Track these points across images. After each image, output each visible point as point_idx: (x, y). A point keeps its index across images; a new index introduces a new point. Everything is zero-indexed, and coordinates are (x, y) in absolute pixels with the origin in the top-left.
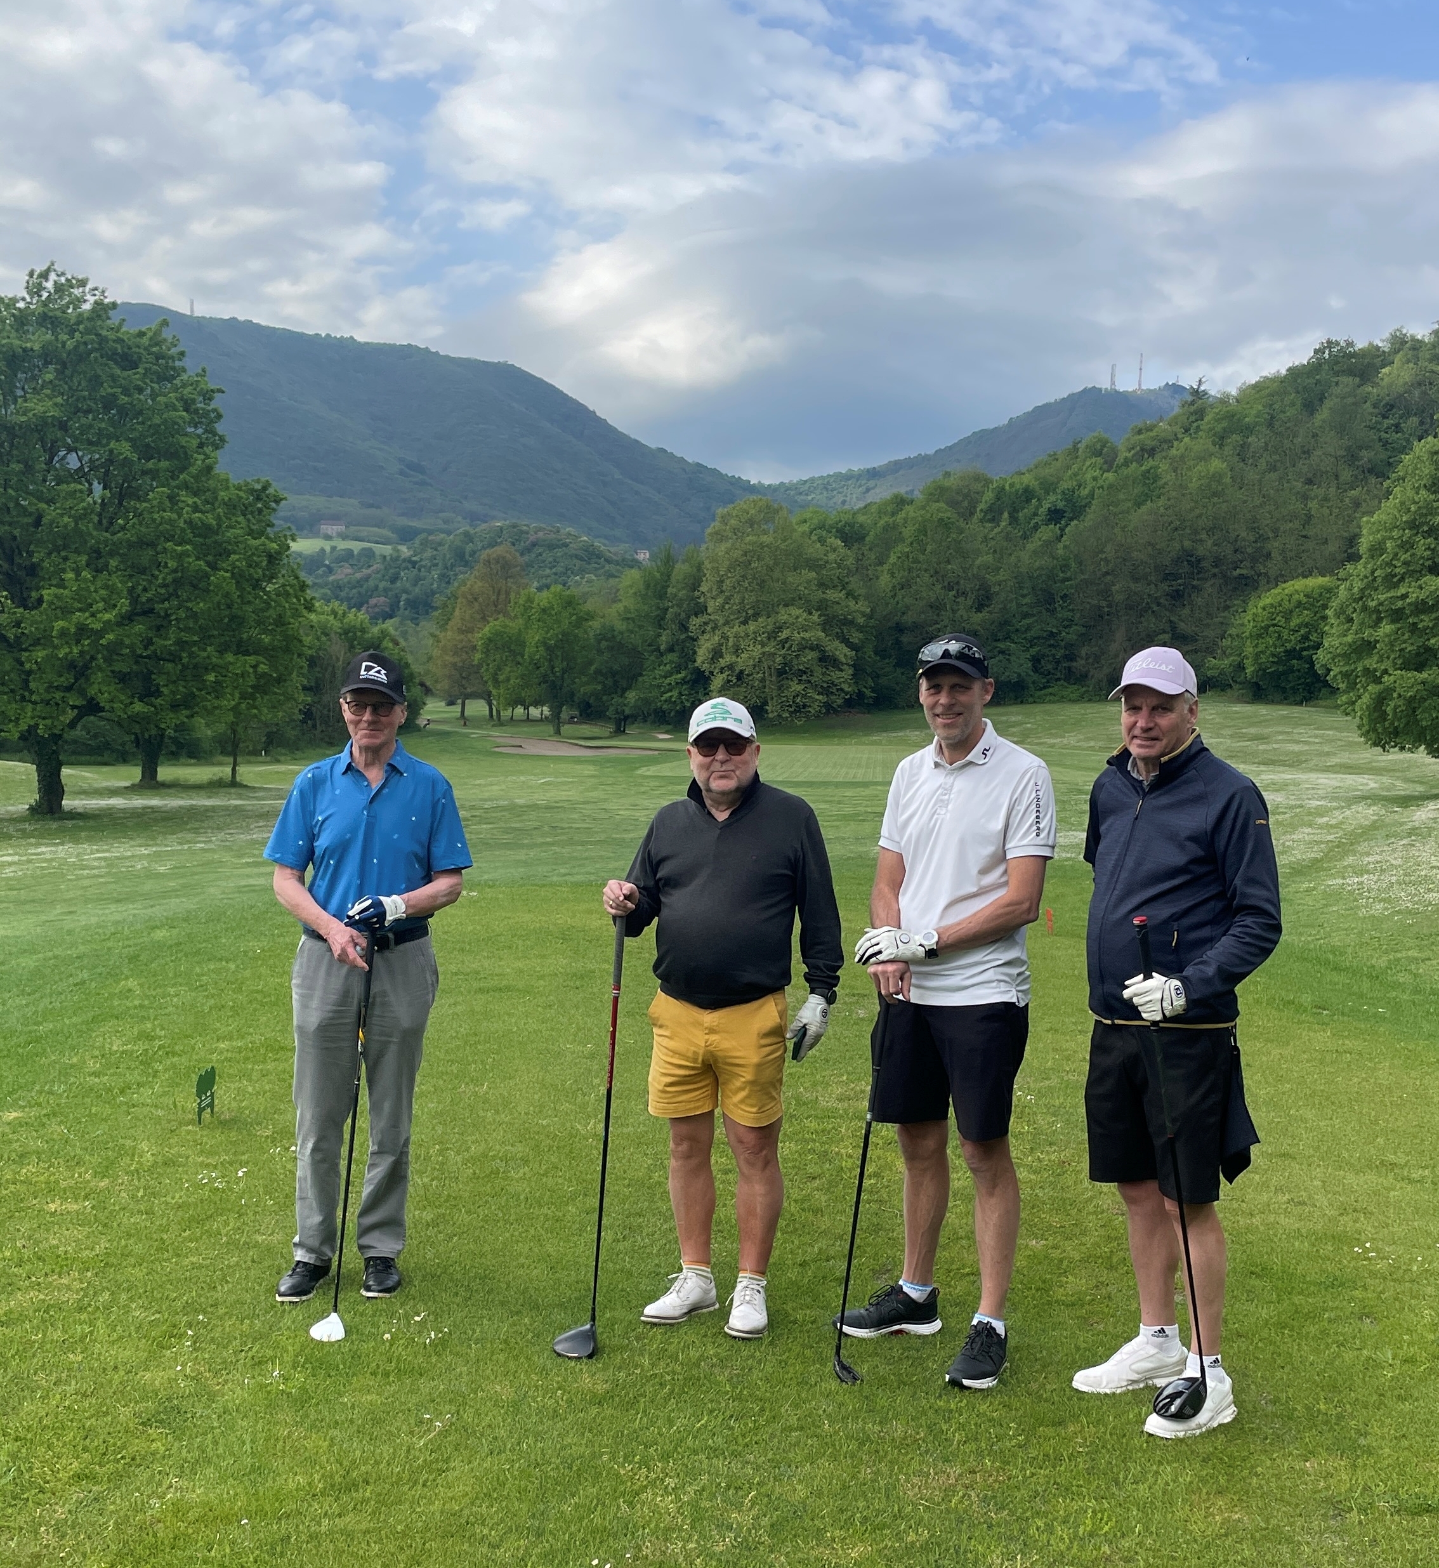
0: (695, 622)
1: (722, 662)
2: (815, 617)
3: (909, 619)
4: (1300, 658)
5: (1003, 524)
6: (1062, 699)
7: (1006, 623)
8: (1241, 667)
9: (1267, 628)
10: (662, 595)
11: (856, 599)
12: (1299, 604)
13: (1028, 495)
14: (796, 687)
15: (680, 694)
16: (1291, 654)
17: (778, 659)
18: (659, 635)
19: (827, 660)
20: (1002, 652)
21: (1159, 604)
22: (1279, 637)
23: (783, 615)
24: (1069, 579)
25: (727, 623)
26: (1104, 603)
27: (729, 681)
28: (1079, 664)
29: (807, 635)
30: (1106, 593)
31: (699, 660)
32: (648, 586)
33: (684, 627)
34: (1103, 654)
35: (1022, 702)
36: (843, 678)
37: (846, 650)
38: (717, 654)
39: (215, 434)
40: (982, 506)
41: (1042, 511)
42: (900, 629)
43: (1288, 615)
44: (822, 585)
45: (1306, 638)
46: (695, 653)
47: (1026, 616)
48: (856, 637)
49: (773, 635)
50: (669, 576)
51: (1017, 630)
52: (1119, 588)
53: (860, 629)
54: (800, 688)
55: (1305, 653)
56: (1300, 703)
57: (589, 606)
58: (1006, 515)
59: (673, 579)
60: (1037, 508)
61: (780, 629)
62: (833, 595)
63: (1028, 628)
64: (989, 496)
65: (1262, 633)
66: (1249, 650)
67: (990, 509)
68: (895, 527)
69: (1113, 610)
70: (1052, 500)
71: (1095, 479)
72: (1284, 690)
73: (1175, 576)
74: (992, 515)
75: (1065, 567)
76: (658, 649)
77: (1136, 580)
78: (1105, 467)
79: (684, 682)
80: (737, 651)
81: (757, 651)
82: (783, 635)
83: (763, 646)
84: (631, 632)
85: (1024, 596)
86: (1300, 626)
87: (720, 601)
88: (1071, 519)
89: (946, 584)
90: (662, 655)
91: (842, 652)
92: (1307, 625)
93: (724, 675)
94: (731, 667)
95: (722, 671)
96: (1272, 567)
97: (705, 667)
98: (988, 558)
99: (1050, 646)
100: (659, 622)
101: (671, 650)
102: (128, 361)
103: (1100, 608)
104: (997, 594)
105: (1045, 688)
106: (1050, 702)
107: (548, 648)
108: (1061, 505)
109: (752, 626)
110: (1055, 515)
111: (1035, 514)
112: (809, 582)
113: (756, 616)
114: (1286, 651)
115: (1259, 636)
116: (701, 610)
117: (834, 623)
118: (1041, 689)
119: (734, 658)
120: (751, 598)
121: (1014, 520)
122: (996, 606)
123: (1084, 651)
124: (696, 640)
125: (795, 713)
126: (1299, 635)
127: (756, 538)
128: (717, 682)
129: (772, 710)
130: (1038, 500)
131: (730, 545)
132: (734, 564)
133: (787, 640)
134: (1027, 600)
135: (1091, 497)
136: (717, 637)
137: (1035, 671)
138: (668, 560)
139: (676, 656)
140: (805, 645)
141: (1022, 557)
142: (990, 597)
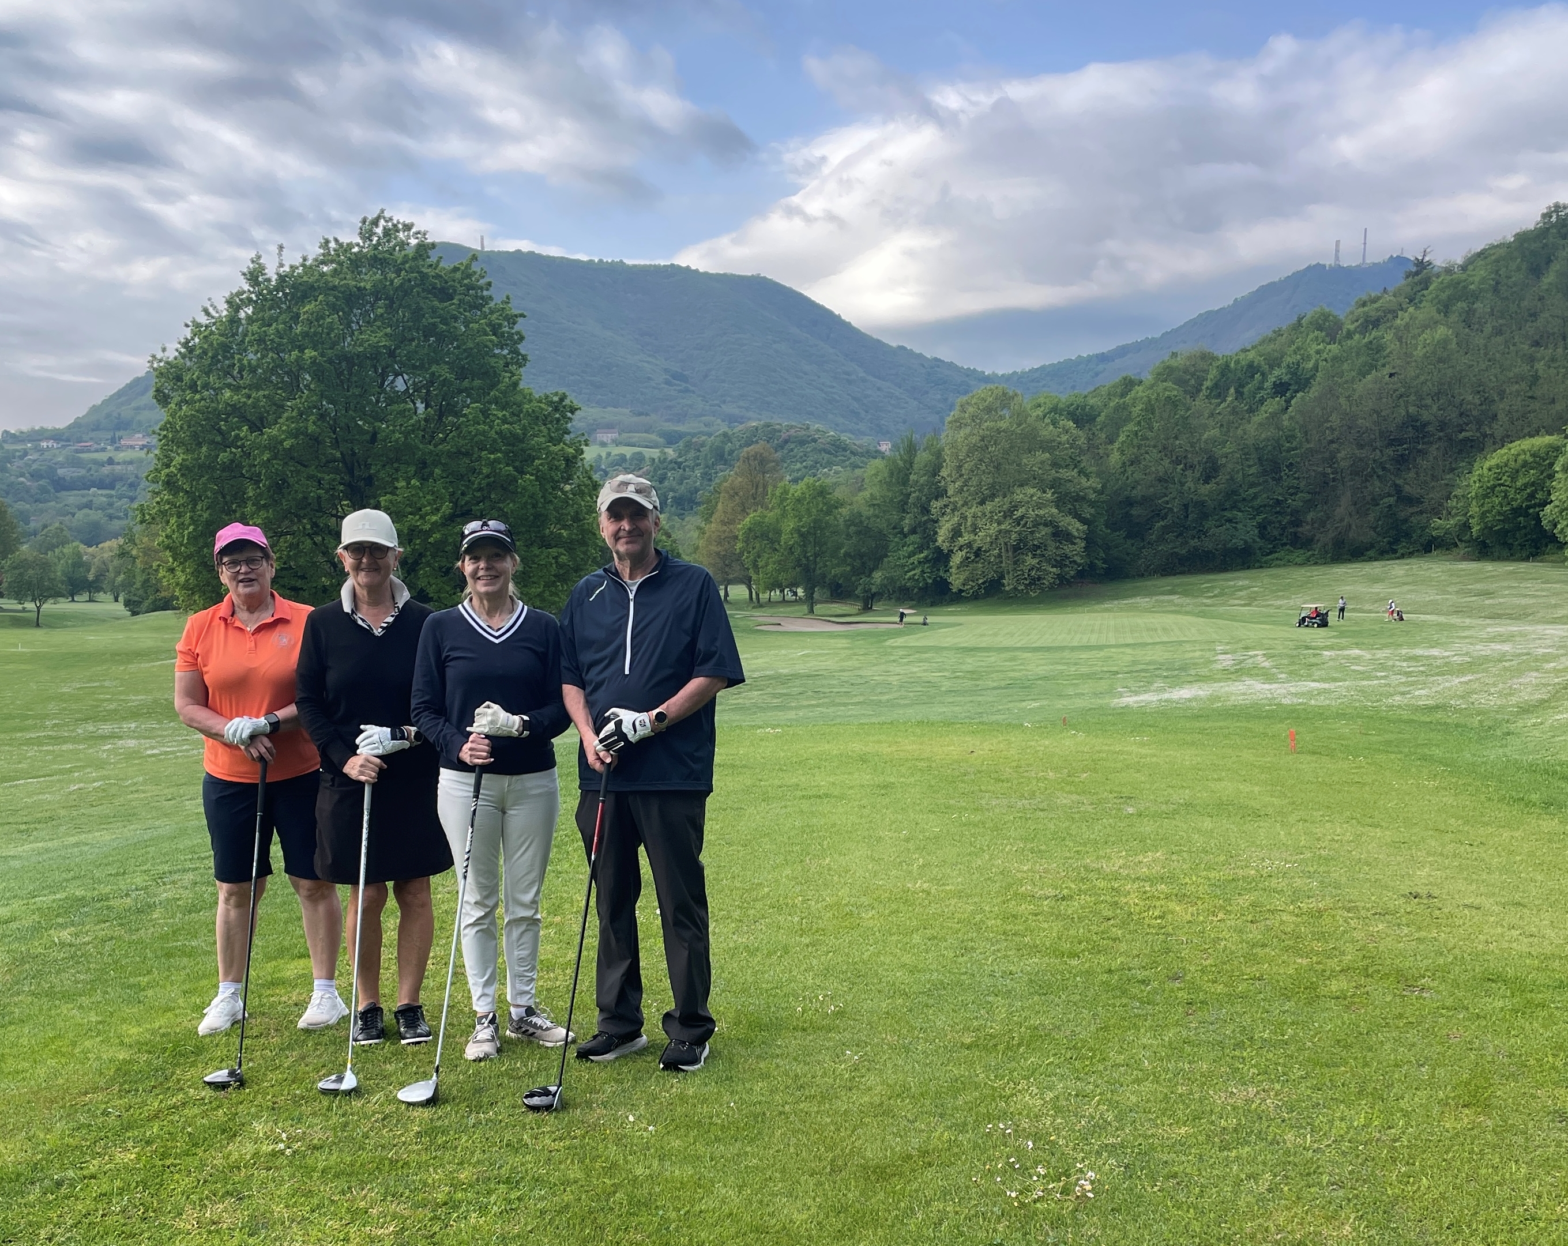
0: (936, 505)
1: (961, 541)
2: (1049, 495)
3: (1138, 493)
4: (1527, 515)
5: (1229, 399)
6: (1289, 563)
7: (1234, 492)
8: (1466, 526)
9: (1493, 487)
10: (905, 482)
11: (1087, 476)
12: (1525, 464)
13: (1252, 369)
14: (1030, 561)
15: (923, 572)
16: (1517, 511)
17: (1014, 536)
18: (902, 519)
19: (1061, 535)
20: (1230, 521)
21: (1384, 469)
22: (1506, 496)
23: (1019, 495)
24: (1294, 449)
25: (965, 504)
26: (1329, 470)
27: (968, 558)
28: (1305, 529)
29: (1042, 513)
30: (1332, 460)
31: (940, 539)
32: (892, 474)
33: (926, 510)
34: (1328, 518)
35: (1249, 568)
36: (1076, 551)
37: (1078, 525)
38: (956, 533)
39: (518, 353)
40: (1208, 384)
41: (1268, 385)
42: (1129, 502)
43: (1514, 475)
44: (1055, 465)
45: (1532, 496)
46: (936, 533)
47: (1252, 485)
48: (1088, 512)
49: (1008, 514)
50: (911, 464)
51: (1244, 499)
52: (1344, 455)
53: (1092, 504)
54: (1035, 562)
55: (1531, 511)
56: (1526, 559)
57: (838, 494)
58: (1232, 390)
59: (915, 466)
60: (1262, 382)
61: (1016, 508)
62: (1066, 474)
63: (1255, 497)
64: (1213, 374)
65: (1488, 492)
66: (1474, 509)
67: (1216, 385)
68: (1124, 407)
69: (1339, 477)
70: (1278, 374)
71: (1318, 352)
72: (1510, 547)
73: (1400, 442)
74: (1218, 391)
75: (1290, 438)
76: (902, 532)
77: (1361, 447)
78: (1328, 339)
79: (926, 560)
80: (975, 530)
81: (994, 528)
82: (1018, 514)
83: (999, 523)
84: (877, 516)
85: (1250, 466)
86: (1526, 486)
87: (958, 484)
88: (1297, 391)
89: (1174, 458)
90: (905, 536)
91: (1075, 527)
92: (1533, 484)
93: (964, 553)
94: (969, 545)
95: (960, 548)
96: (1498, 429)
97: (945, 547)
98: (1215, 432)
99: (1276, 513)
100: (903, 507)
101: (913, 531)
102: (445, 294)
103: (1325, 475)
104: (1224, 466)
105: (1271, 553)
106: (1279, 566)
107: (802, 535)
108: (1286, 378)
109: (989, 506)
110: (1281, 389)
111: (1260, 388)
112: (1042, 462)
113: (993, 496)
114: (1513, 509)
115: (1486, 496)
116: (940, 494)
117: (1067, 501)
118: (1268, 554)
119: (972, 537)
120: (987, 479)
121: (1239, 394)
122: (1222, 477)
123: (1310, 516)
124: (937, 521)
125: (1030, 584)
126: (1525, 494)
127: (992, 424)
128: (957, 559)
129: (1008, 583)
130: (1263, 374)
131: (968, 430)
132: (972, 450)
133: (1022, 517)
134: (1253, 470)
135: (1315, 369)
136: (956, 518)
137: (1262, 537)
138: (910, 448)
139: (917, 537)
140: (1040, 522)
141: (1248, 429)
142: (1216, 470)
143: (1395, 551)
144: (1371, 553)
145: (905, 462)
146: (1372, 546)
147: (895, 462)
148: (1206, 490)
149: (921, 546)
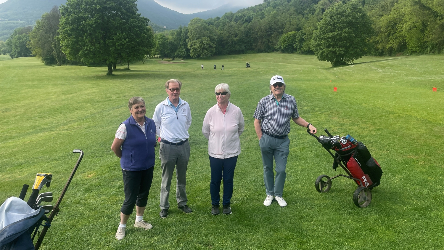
0: (187, 40)
2: (209, 39)
3: (224, 39)
4: (291, 46)
5: (239, 22)
6: (250, 53)
7: (241, 40)
8: (280, 47)
9: (285, 40)
10: (180, 35)
11: (215, 36)
12: (291, 36)
13: (241, 17)
14: (206, 51)
15: (185, 53)
16: (290, 45)
17: (203, 47)
18: (180, 43)
19: (211, 47)
20: (240, 45)
21: (266, 36)
22: (287, 42)
23: (203, 39)
24: (251, 32)
25: (193, 40)
27: (194, 50)
28: (253, 47)
29: (208, 42)
30: (257, 34)
31: (188, 47)
32: (178, 34)
33: (185, 41)
34: (257, 45)
35: (244, 54)
36: (214, 49)
38: (191, 46)
40: (233, 19)
42: (222, 41)
43: (289, 38)
44: (209, 33)
45: (292, 42)
46: (187, 45)
48: (215, 43)
49: (201, 42)
52: (259, 34)
53: (216, 41)
56: (291, 53)
57: (167, 36)
59: (182, 32)
62: (212, 35)
64: (234, 17)
65: (284, 41)
66: (282, 44)
67: (235, 20)
68: (218, 23)
69: (258, 38)
70: (245, 18)
72: (288, 51)
73: (268, 32)
75: (250, 30)
76: (180, 45)
77: (262, 32)
79: (185, 51)
80: (195, 45)
81: (199, 45)
84: (175, 42)
86: (291, 40)
87: (191, 36)
88: (250, 21)
89: (229, 33)
91: (214, 45)
94: (194, 48)
95: (192, 48)
96: (285, 30)
97: (189, 48)
98: (236, 28)
99: (248, 44)
100: (180, 40)
103: (256, 37)
107: (160, 45)
108: (248, 19)
109: (197, 41)
110: (247, 21)
111: (243, 20)
112: (207, 33)
113: (198, 39)
116: (188, 38)
117: (212, 40)
118: (247, 51)
120: (197, 36)
122: (238, 37)
123: (254, 44)
124: (187, 43)
125: (206, 56)
126: (291, 42)
127: (198, 25)
128: (192, 51)
129: (202, 56)
130: (243, 18)
131: (193, 26)
132: (194, 30)
133: (204, 43)
134: (244, 36)
135: (252, 18)
136: (191, 43)
137: (245, 48)
138: (181, 29)
139: (183, 46)
140: (207, 44)
141: (242, 28)
142: (237, 35)
143: (268, 51)
144: (264, 52)
145: (180, 31)
146: (264, 50)
147: (178, 31)
148: (236, 39)
149: (184, 48)
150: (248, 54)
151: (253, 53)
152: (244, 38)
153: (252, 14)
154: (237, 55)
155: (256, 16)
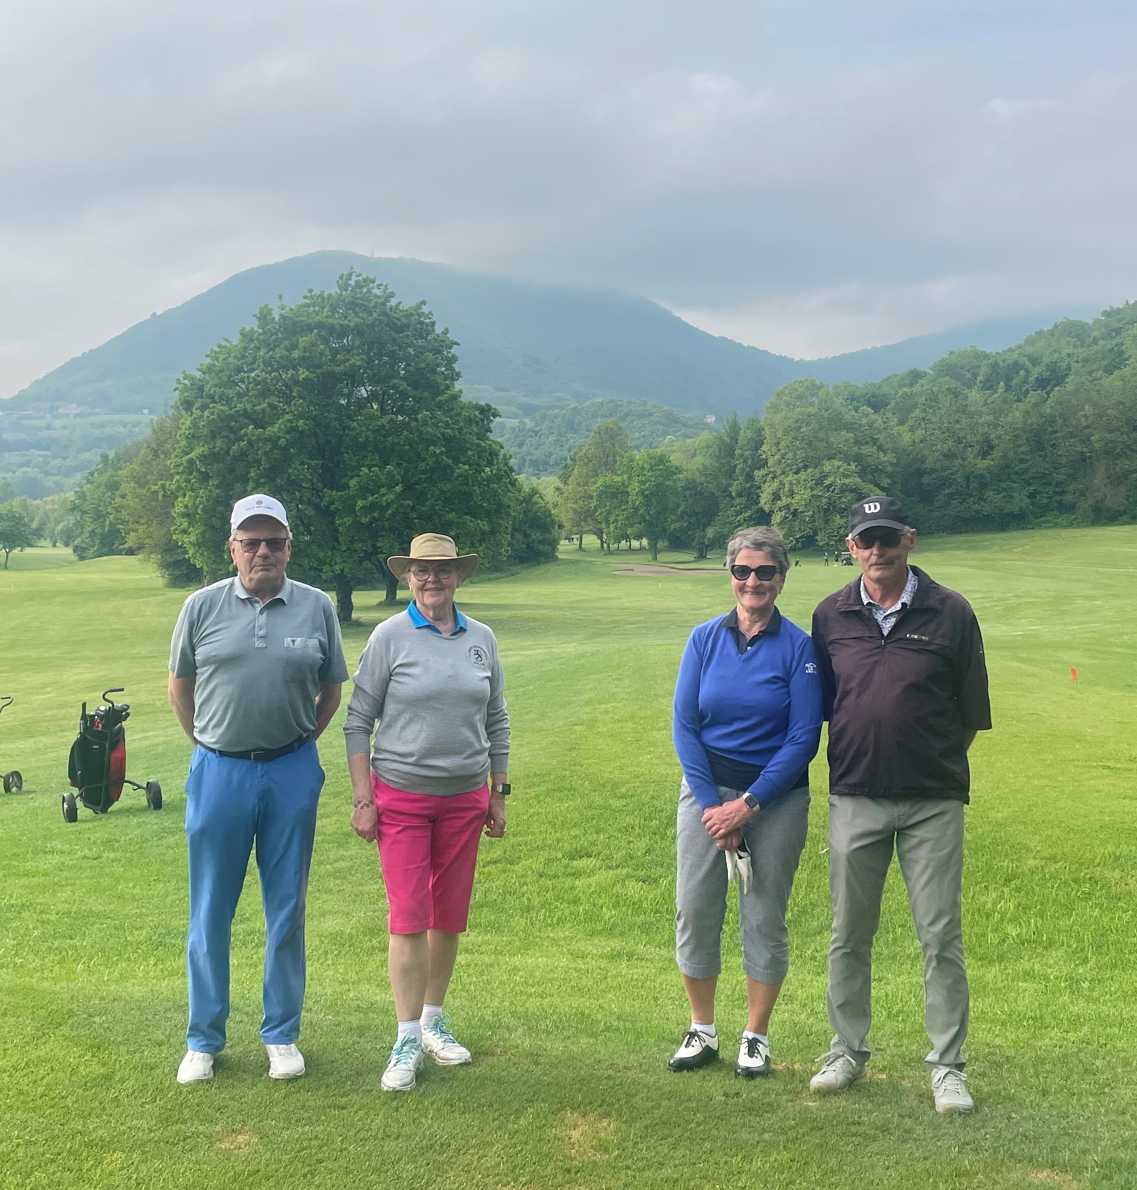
0: (758, 474)
1: (780, 503)
2: (853, 467)
3: (926, 466)
5: (1000, 391)
6: (1056, 526)
7: (1007, 466)
10: (732, 455)
11: (885, 452)
13: (1016, 367)
14: (838, 521)
17: (824, 500)
18: (730, 485)
20: (1005, 490)
23: (827, 466)
24: (1055, 432)
25: (783, 473)
26: (1085, 450)
27: (786, 518)
28: (1067, 498)
29: (847, 481)
30: (1086, 441)
31: (762, 502)
32: (720, 449)
33: (750, 477)
34: (1087, 489)
35: (1023, 528)
38: (776, 497)
39: (453, 370)
40: (980, 378)
41: (1031, 379)
42: (920, 473)
44: (857, 442)
46: (758, 497)
48: (886, 482)
49: (819, 482)
50: (736, 441)
51: (1017, 473)
52: (1097, 438)
53: (890, 476)
57: (676, 462)
58: (1002, 384)
59: (739, 443)
60: (1027, 377)
61: (825, 477)
62: (867, 450)
63: (1027, 470)
64: (984, 370)
67: (988, 380)
68: (912, 396)
69: (1094, 455)
70: (1036, 372)
71: (1069, 355)
74: (989, 384)
75: (1051, 422)
76: (730, 495)
77: (1110, 431)
79: (750, 519)
80: (792, 494)
81: (807, 494)
82: (827, 482)
83: (812, 489)
84: (708, 482)
85: (1020, 446)
87: (777, 457)
88: (1056, 386)
89: (956, 438)
90: (733, 499)
93: (782, 514)
94: (787, 507)
95: (780, 510)
97: (767, 508)
98: (988, 418)
99: (1044, 484)
100: (730, 475)
101: (740, 495)
102: (401, 329)
103: (1082, 453)
104: (997, 445)
105: (1041, 517)
106: (1045, 528)
107: (645, 497)
108: (1046, 374)
109: (802, 475)
110: (1042, 383)
111: (1025, 382)
112: (846, 441)
113: (805, 467)
116: (762, 464)
117: (868, 471)
118: (1038, 518)
119: (789, 500)
120: (801, 454)
122: (997, 454)
123: (1072, 487)
124: (760, 488)
127: (803, 409)
128: (776, 519)
129: (821, 539)
130: (1026, 371)
131: (784, 414)
132: (787, 430)
133: (831, 485)
134: (1022, 449)
135: (1069, 368)
136: (776, 485)
137: (1032, 504)
138: (735, 429)
139: (743, 500)
140: (844, 489)
141: (1016, 414)
142: (991, 448)
144: (1125, 518)
145: (731, 438)
146: (1125, 512)
147: (721, 439)
148: (983, 464)
149: (746, 508)
150: (1043, 532)
151: (1070, 525)
152: (1022, 461)
153: (1070, 351)
154: (988, 536)
155: (1085, 360)
